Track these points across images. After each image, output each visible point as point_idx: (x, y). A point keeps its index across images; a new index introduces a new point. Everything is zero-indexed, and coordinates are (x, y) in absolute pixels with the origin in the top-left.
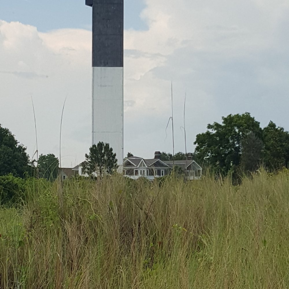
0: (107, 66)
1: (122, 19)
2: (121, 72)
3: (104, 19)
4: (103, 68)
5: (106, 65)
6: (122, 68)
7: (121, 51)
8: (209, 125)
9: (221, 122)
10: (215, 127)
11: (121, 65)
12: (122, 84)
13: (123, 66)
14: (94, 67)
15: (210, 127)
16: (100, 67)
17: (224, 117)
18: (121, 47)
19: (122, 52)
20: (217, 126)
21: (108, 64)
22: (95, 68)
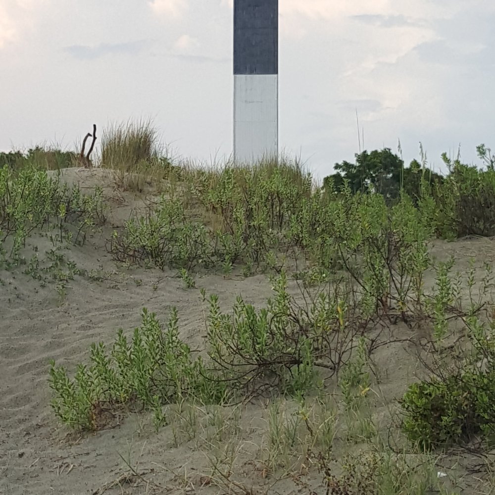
0: (254, 72)
1: (276, 5)
2: (275, 82)
3: (249, 6)
4: (249, 76)
5: (252, 71)
6: (276, 75)
7: (275, 51)
8: (337, 164)
9: (353, 161)
10: (344, 167)
11: (275, 71)
12: (276, 99)
13: (277, 73)
14: (236, 75)
15: (337, 167)
16: (245, 74)
17: (357, 154)
18: (275, 47)
19: (276, 53)
20: (347, 166)
21: (255, 70)
22: (238, 76)
